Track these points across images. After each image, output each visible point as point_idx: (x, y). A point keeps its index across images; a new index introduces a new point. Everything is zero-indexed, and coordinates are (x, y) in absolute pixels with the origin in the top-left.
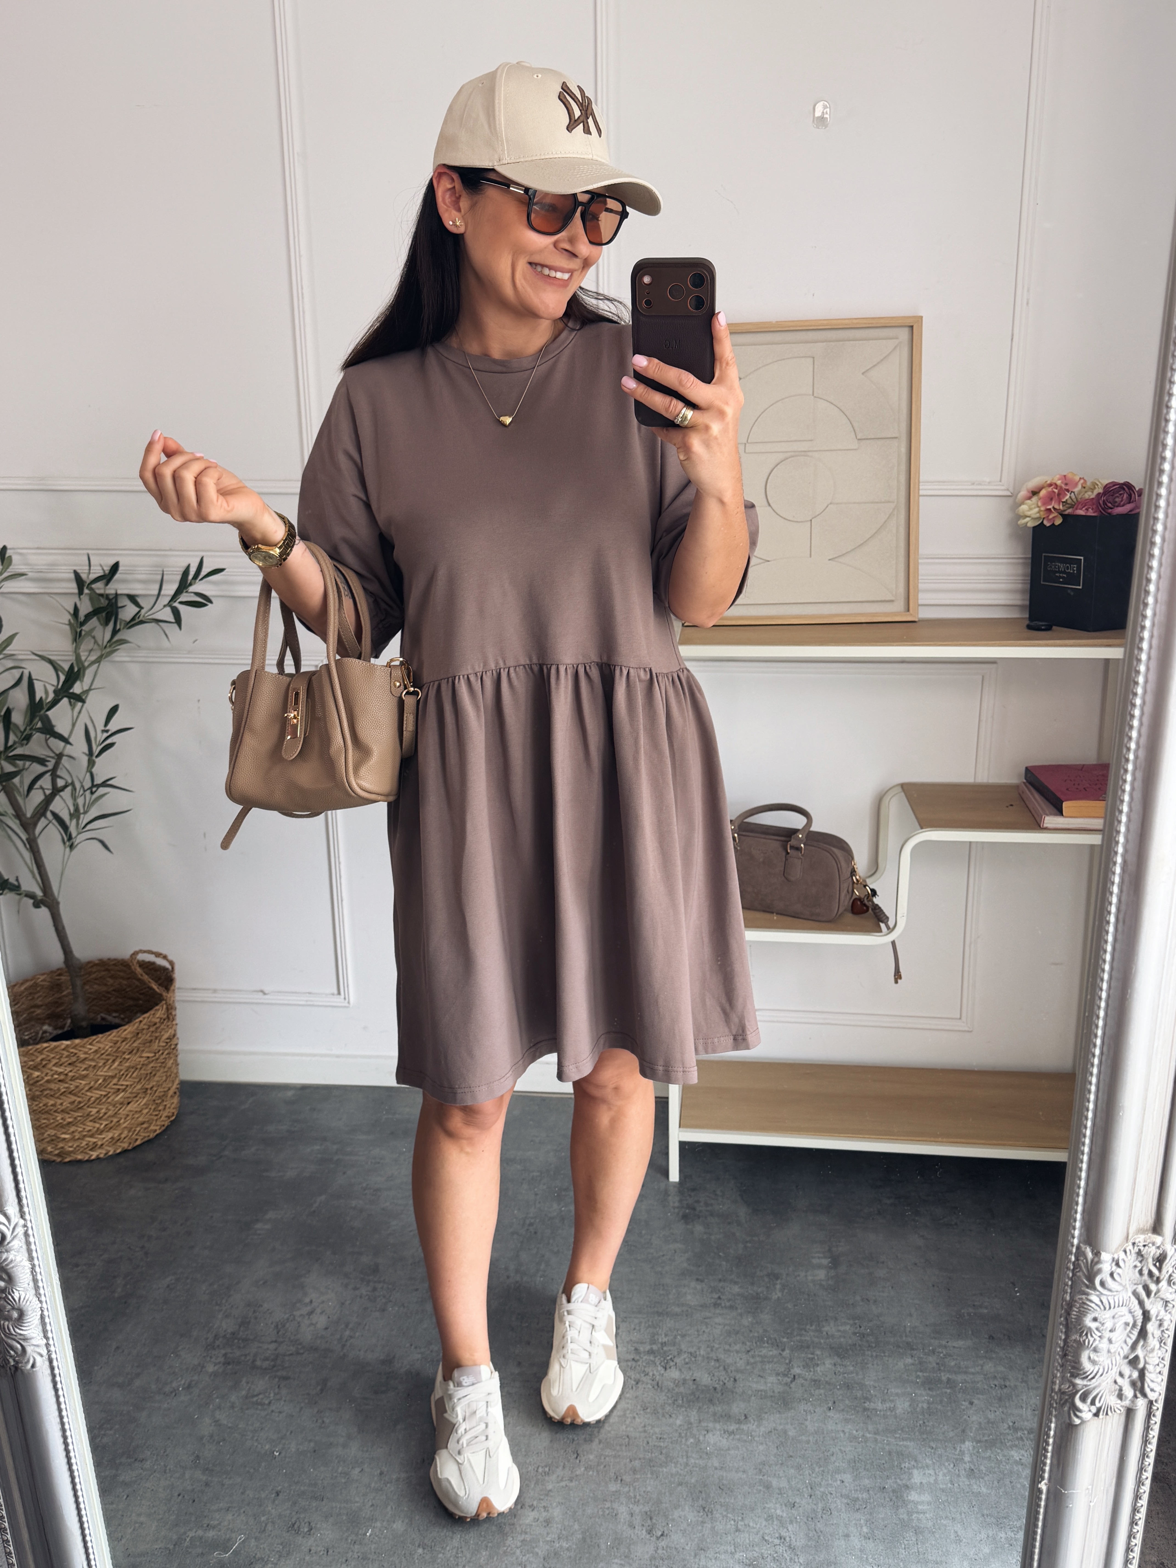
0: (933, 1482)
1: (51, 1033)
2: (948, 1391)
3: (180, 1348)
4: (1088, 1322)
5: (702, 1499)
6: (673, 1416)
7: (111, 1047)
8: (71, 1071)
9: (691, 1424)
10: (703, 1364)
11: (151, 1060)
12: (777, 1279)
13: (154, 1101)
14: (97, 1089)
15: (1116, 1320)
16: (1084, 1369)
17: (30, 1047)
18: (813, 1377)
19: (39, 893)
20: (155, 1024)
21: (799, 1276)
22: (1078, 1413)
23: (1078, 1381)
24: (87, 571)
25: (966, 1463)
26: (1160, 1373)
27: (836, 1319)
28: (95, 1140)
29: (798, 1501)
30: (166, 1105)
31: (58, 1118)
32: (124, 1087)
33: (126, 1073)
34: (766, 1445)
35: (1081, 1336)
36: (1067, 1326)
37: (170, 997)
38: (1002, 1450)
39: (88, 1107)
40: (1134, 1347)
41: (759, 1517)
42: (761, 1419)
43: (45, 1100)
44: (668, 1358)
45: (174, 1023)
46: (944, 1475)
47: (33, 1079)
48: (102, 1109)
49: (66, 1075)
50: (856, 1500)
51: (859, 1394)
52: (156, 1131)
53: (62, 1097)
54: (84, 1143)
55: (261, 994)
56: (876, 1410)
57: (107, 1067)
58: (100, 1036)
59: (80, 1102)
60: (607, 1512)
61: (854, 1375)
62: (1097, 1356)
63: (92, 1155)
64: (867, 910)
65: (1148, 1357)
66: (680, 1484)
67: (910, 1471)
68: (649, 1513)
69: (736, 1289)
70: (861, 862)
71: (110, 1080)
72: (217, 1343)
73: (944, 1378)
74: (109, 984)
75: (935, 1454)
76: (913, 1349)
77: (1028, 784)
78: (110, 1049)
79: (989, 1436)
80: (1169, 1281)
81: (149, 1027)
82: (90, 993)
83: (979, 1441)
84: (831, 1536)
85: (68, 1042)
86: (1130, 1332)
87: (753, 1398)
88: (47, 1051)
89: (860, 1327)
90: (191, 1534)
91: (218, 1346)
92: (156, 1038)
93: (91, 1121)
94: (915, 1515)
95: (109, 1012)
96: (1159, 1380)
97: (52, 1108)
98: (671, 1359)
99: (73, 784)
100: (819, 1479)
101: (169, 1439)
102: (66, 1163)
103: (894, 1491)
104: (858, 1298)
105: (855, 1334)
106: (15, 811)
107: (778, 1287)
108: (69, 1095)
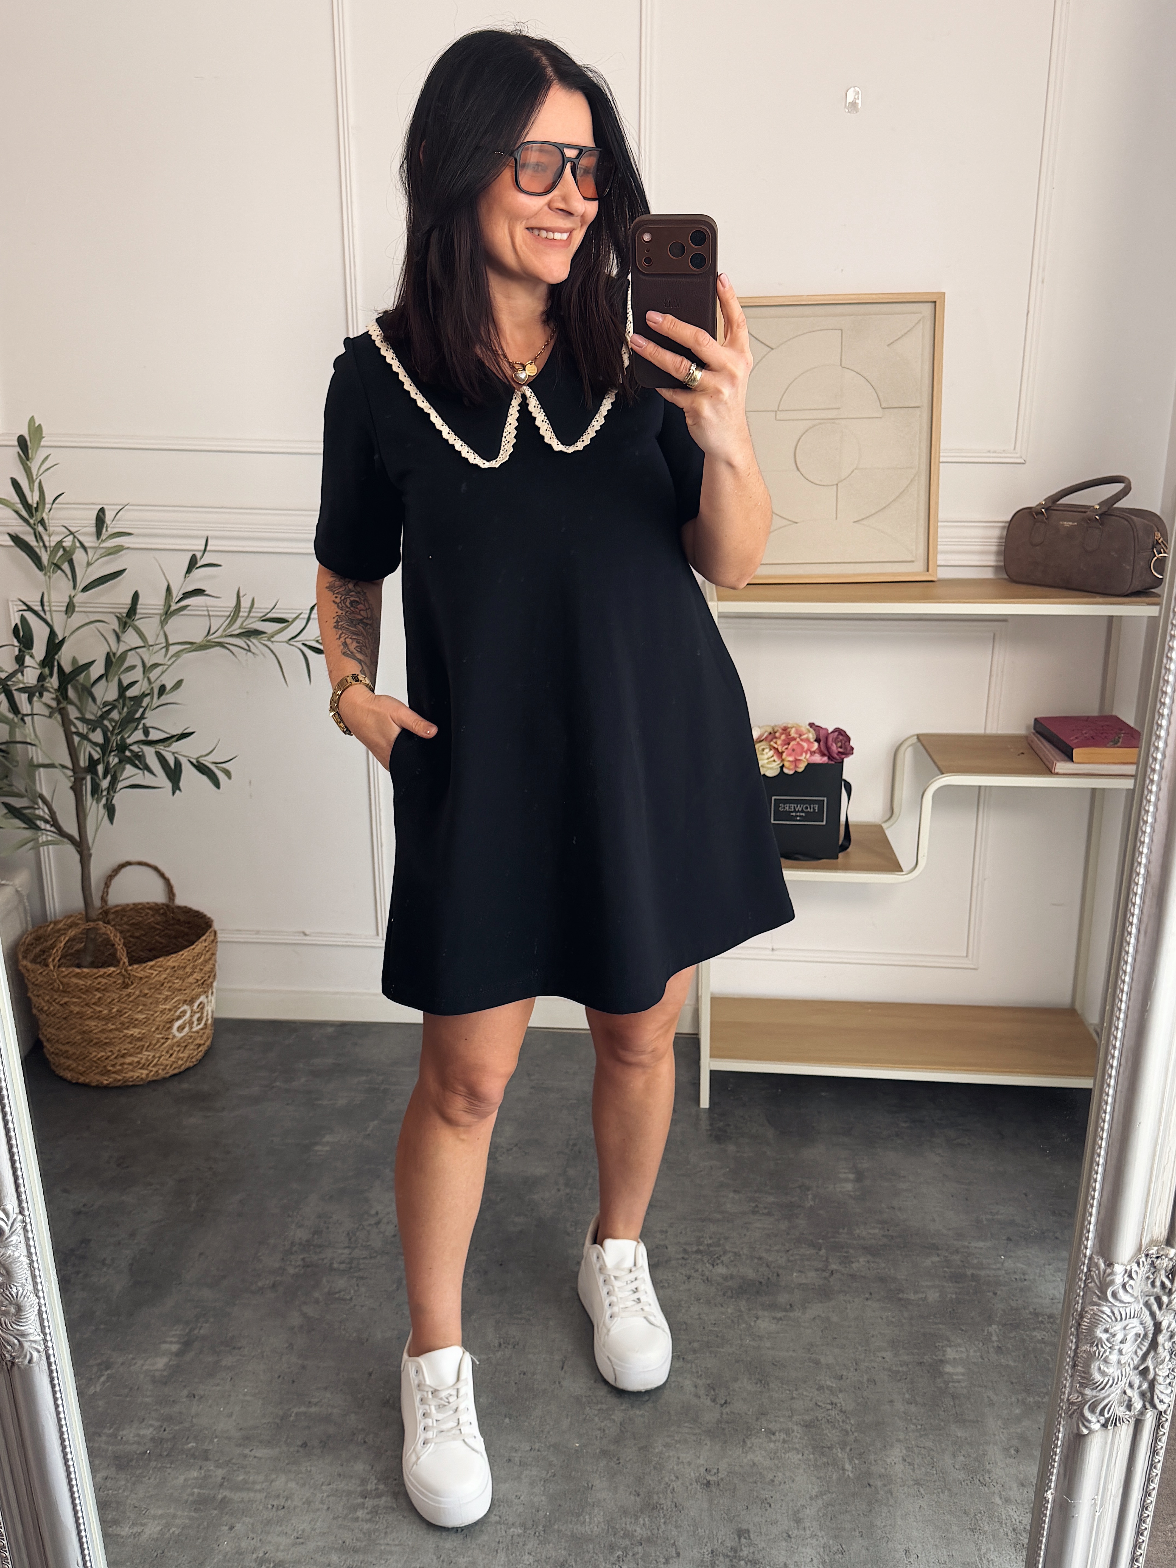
0: (964, 1356)
2: (973, 1284)
3: (260, 1253)
4: (1100, 1335)
6: (725, 1305)
9: (742, 1311)
10: (748, 1262)
15: (1127, 1332)
16: (1095, 1379)
18: (849, 1272)
22: (1086, 1424)
23: (1088, 1391)
25: (993, 1342)
27: (866, 1224)
29: (844, 1373)
34: (812, 1329)
35: (1091, 1347)
36: (1078, 1337)
40: (1144, 1357)
41: (811, 1387)
42: (806, 1307)
44: (715, 1256)
46: (975, 1351)
50: (897, 1372)
51: (893, 1286)
56: (908, 1299)
61: (887, 1270)
62: (1108, 1367)
65: (1158, 1365)
67: (944, 1348)
69: (771, 1198)
72: (295, 1249)
73: (968, 1274)
75: (965, 1333)
77: (1037, 734)
83: (1004, 1325)
86: (1141, 1343)
87: (796, 1291)
89: (888, 1231)
91: (296, 1252)
94: (950, 1385)
98: (718, 1257)
100: (862, 1357)
101: (263, 1329)
103: (931, 1365)
105: (883, 1237)
107: (810, 1196)
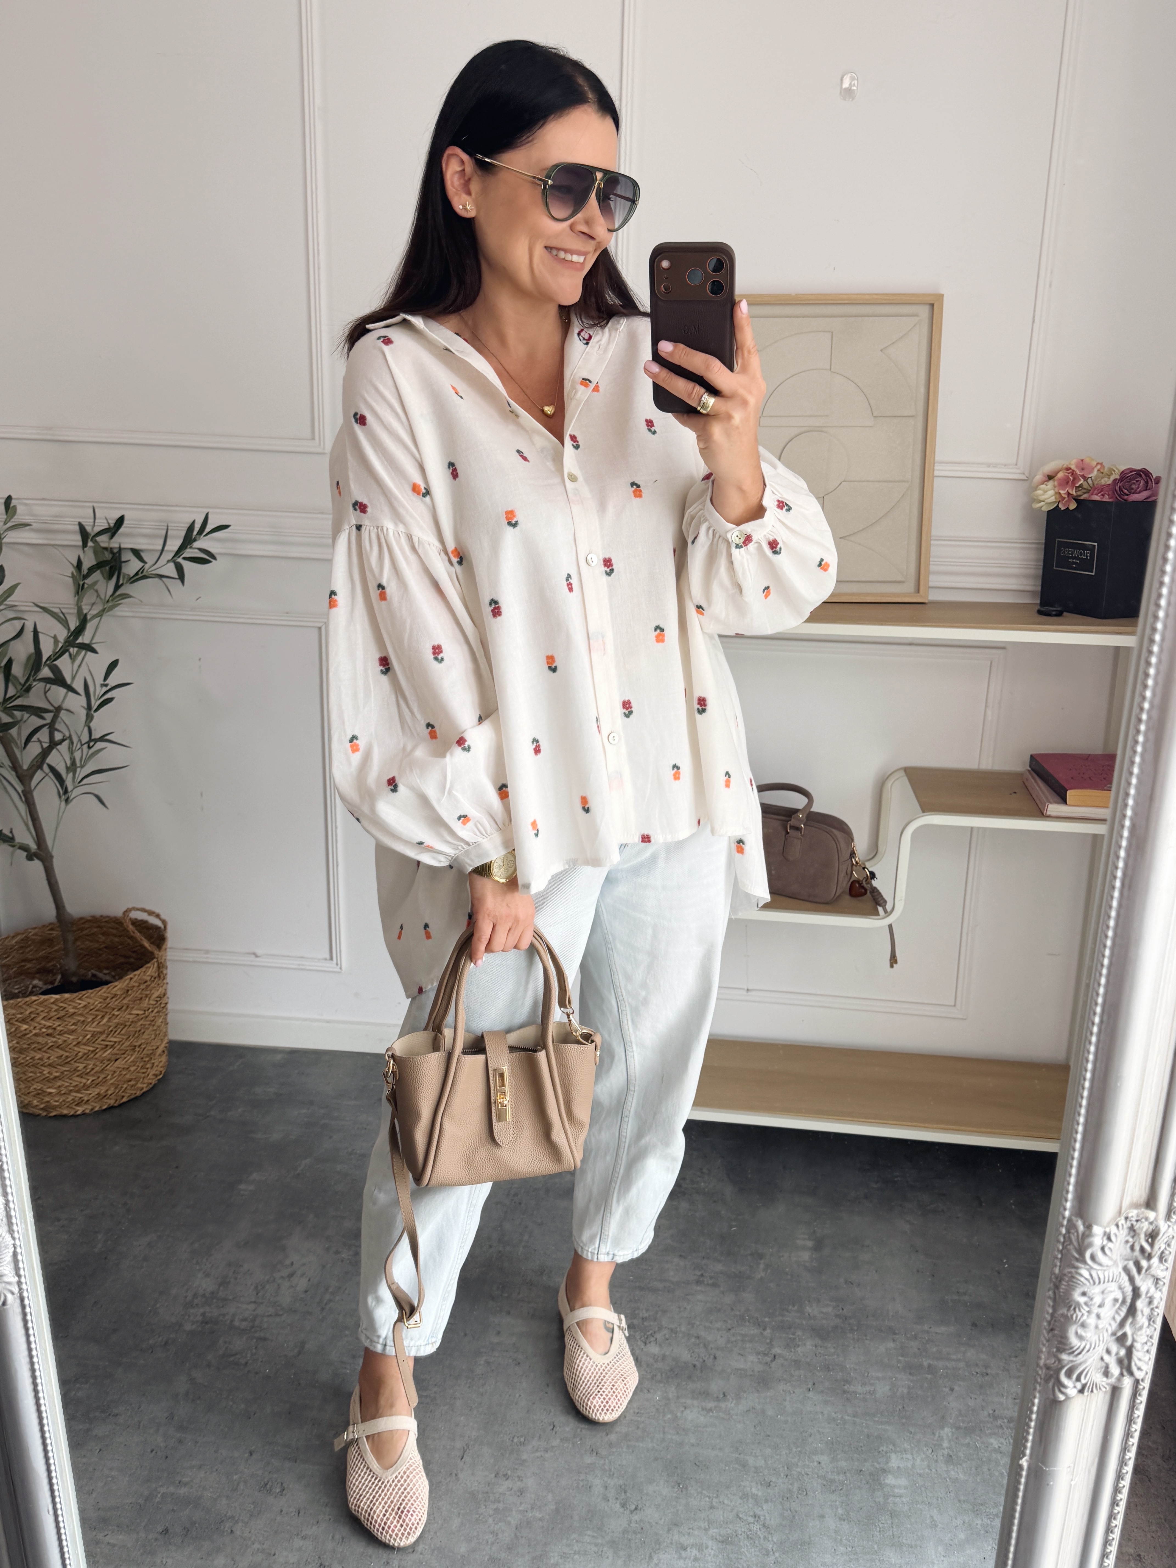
0: (910, 1466)
1: (41, 988)
2: (929, 1376)
3: (158, 1305)
4: (1077, 1297)
5: (678, 1475)
6: (652, 1391)
7: (100, 1003)
8: (59, 1025)
9: (669, 1399)
10: (683, 1341)
11: (141, 1017)
12: (761, 1259)
13: (142, 1058)
14: (84, 1044)
15: (1105, 1296)
16: (1070, 1344)
17: (19, 1000)
18: (793, 1358)
19: (33, 846)
20: (146, 982)
21: (783, 1256)
22: (1063, 1390)
23: (1065, 1357)
24: (92, 524)
25: (944, 1449)
26: (1147, 1351)
27: (819, 1301)
28: (80, 1095)
29: (774, 1479)
30: (153, 1063)
31: (45, 1072)
32: (112, 1043)
33: (114, 1030)
34: (744, 1423)
35: (1068, 1310)
36: (1054, 1300)
37: (162, 956)
38: (981, 1437)
39: (75, 1062)
40: (1122, 1324)
41: (734, 1495)
42: (740, 1398)
43: (32, 1054)
44: (649, 1333)
45: (165, 981)
46: (922, 1460)
47: (21, 1032)
48: (89, 1064)
49: (55, 1029)
50: (832, 1481)
51: (839, 1376)
52: (142, 1088)
53: (50, 1051)
54: (70, 1098)
55: (253, 956)
56: (855, 1393)
57: (96, 1023)
58: (90, 991)
59: (67, 1057)
60: (581, 1484)
61: (835, 1356)
62: (1085, 1332)
63: (78, 1110)
64: (865, 893)
65: (1137, 1335)
66: (656, 1459)
67: (888, 1454)
68: (623, 1487)
69: (719, 1267)
70: (861, 844)
71: (99, 1035)
72: (196, 1301)
73: (925, 1364)
74: (100, 940)
75: (913, 1438)
76: (895, 1334)
77: (1032, 772)
78: (99, 1005)
79: (968, 1423)
80: (1162, 1259)
81: (140, 984)
82: (81, 949)
83: (958, 1428)
84: (806, 1516)
85: (57, 996)
86: (1119, 1308)
87: (732, 1377)
88: (36, 1005)
89: (843, 1309)
90: (163, 1490)
91: (197, 1305)
92: (146, 996)
93: (78, 1076)
94: (891, 1499)
95: (100, 969)
96: (1146, 1358)
97: (39, 1061)
98: (651, 1334)
99: (70, 737)
100: (796, 1460)
101: (144, 1395)
102: (50, 1117)
103: (871, 1474)
104: (842, 1280)
105: (837, 1316)
106: (12, 763)
107: (762, 1266)
108: (57, 1050)
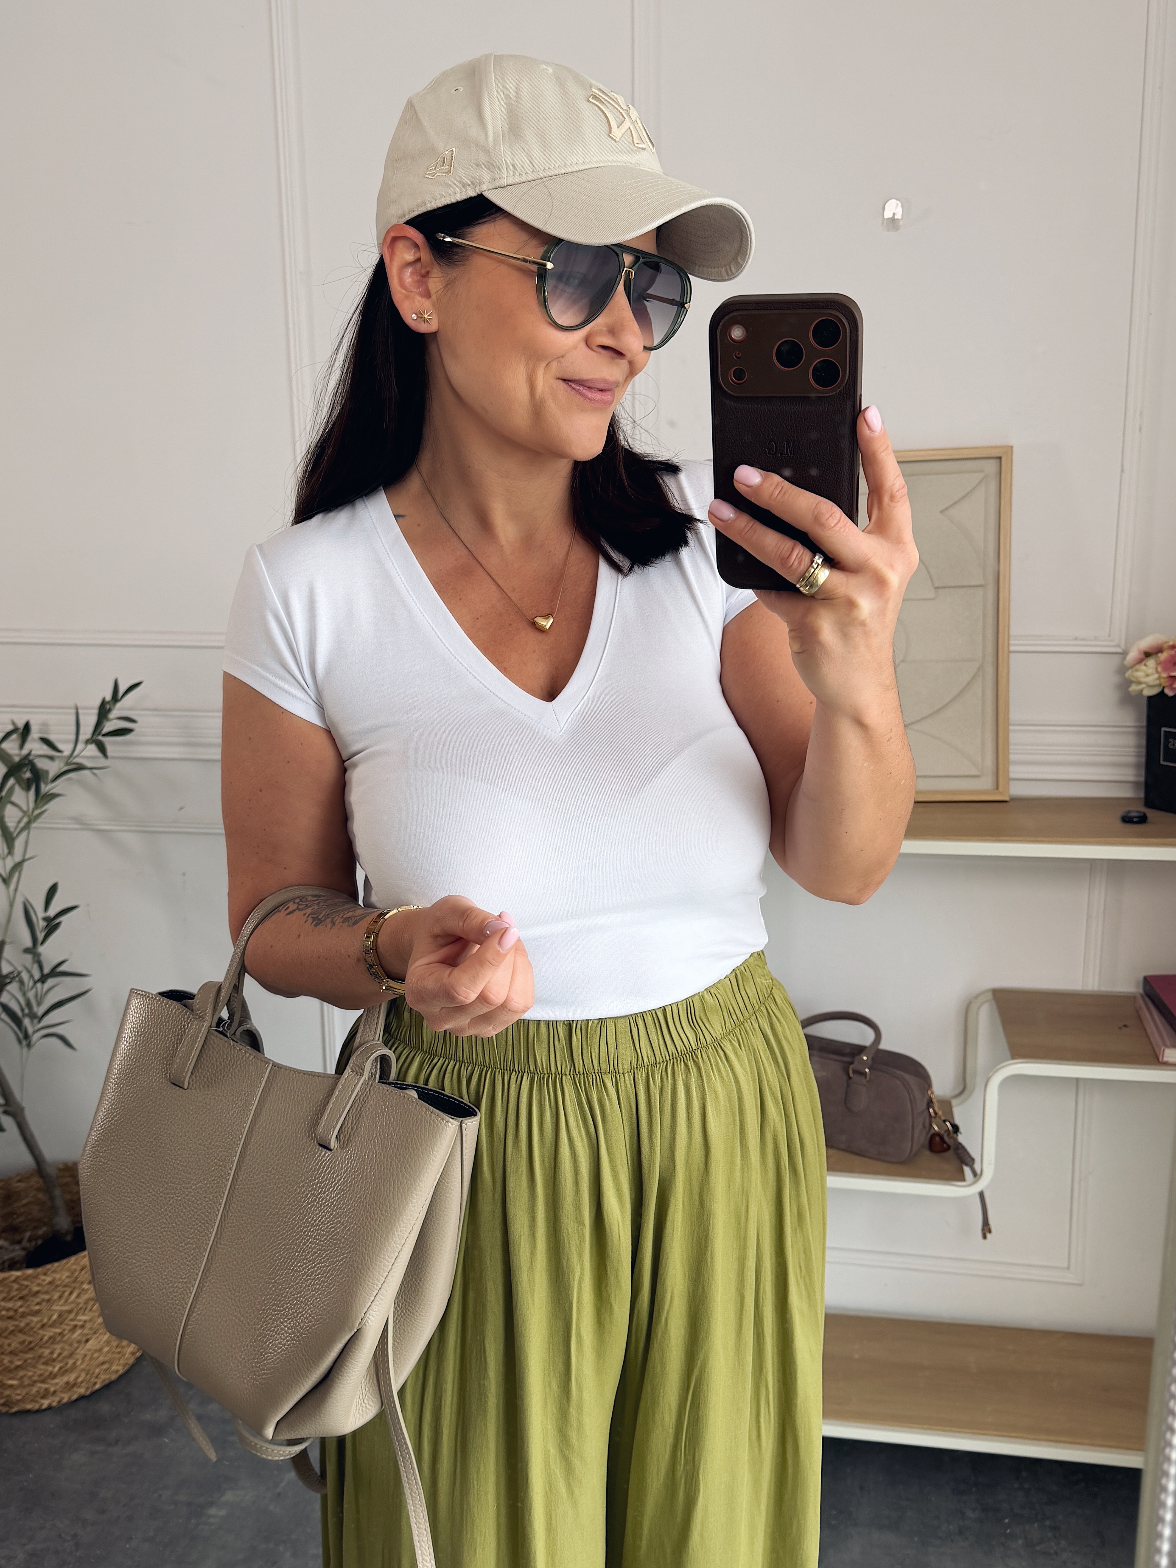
7: (68, 1277)
8: (21, 1307)
14: (51, 1326)
28: (46, 1386)
32: (82, 1323)
33: (84, 1307)
39: (41, 1347)
48: (55, 1349)
49: (16, 1311)
52: (117, 1371)
53: (10, 1336)
57: (63, 1300)
71: (66, 1314)
77: (1145, 996)
78: (67, 1281)
108: (18, 1335)
